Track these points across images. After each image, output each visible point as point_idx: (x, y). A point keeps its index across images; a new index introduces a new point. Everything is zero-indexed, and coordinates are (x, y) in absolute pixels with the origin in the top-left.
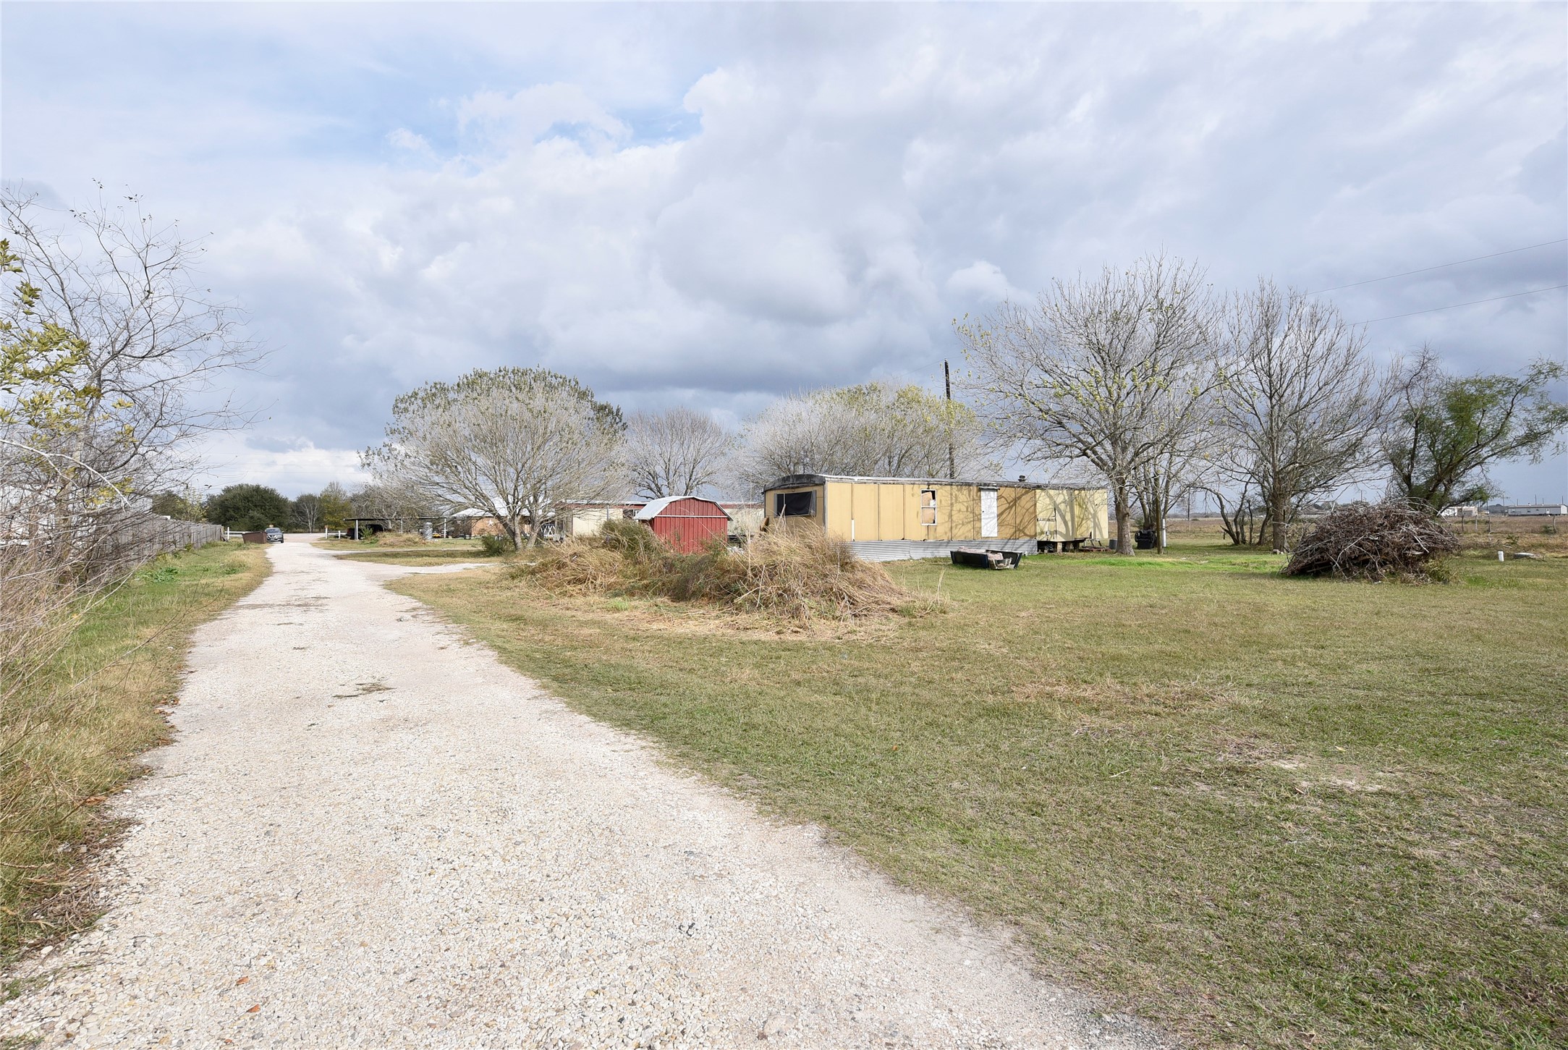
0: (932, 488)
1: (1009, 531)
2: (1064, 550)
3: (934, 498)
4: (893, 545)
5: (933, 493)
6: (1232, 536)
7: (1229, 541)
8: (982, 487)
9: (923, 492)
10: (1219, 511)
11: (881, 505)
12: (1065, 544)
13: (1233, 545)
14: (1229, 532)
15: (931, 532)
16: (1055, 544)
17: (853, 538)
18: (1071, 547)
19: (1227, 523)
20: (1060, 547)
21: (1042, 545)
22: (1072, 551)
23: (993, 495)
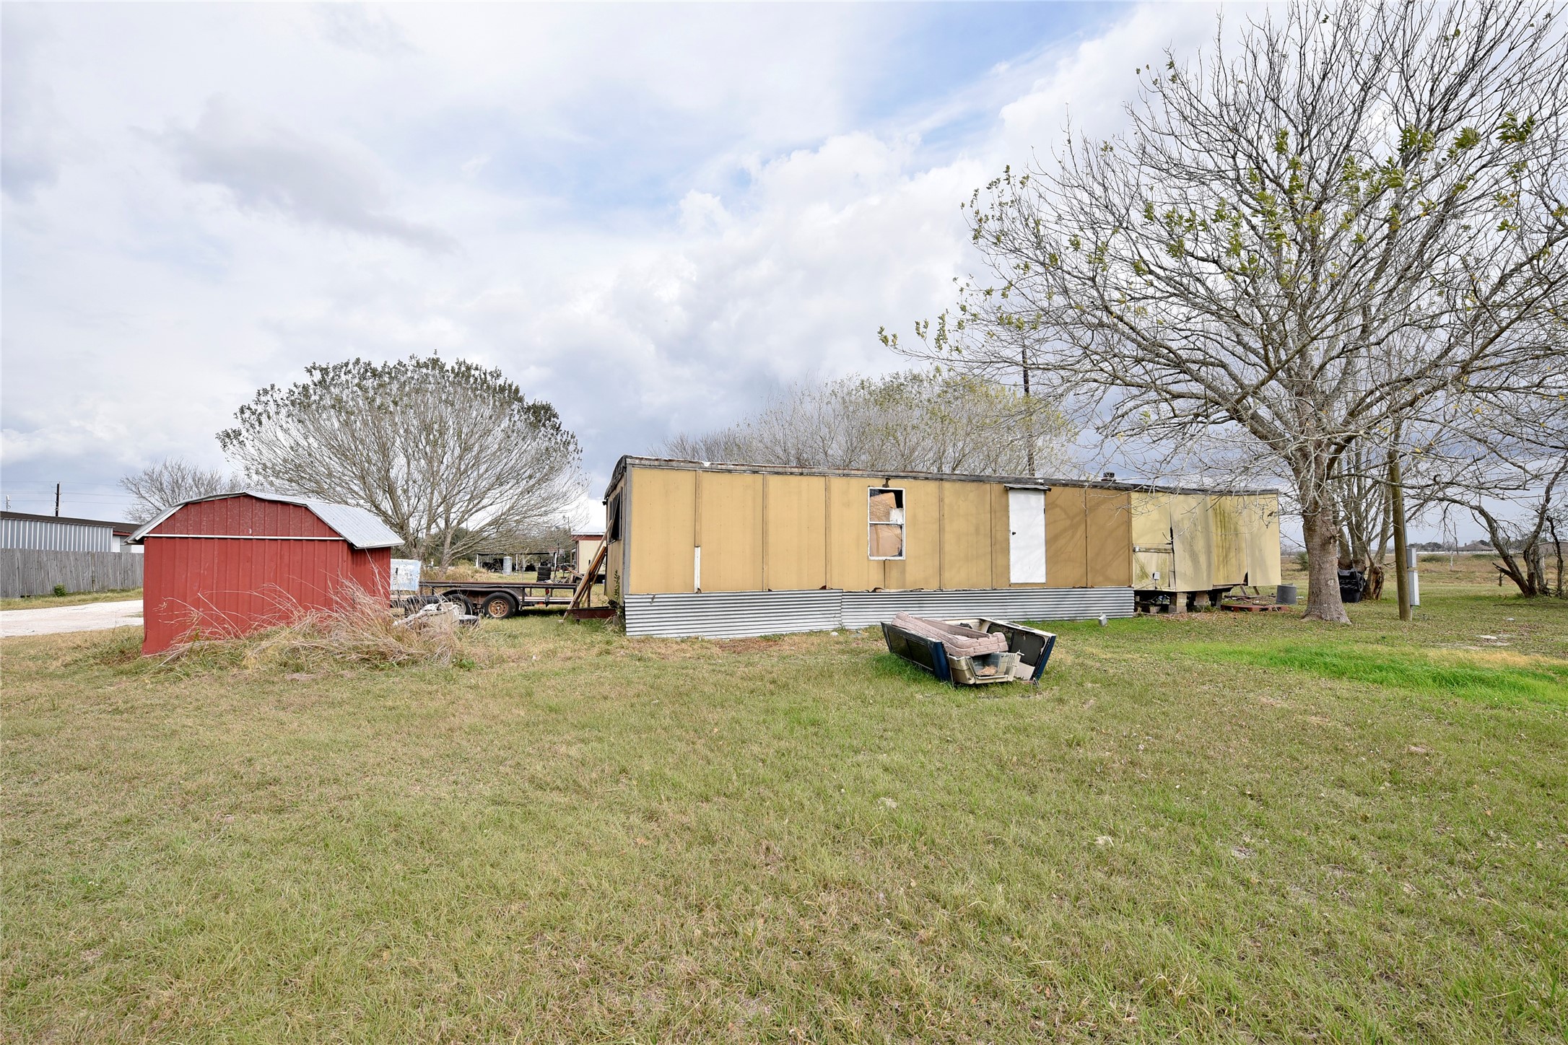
0: (894, 485)
1: (1073, 573)
2: (1190, 607)
3: (899, 504)
4: (737, 601)
5: (898, 495)
6: (1519, 581)
7: (1512, 588)
8: (1011, 486)
9: (874, 493)
10: (1487, 537)
11: (772, 514)
12: (1192, 596)
13: (1519, 597)
14: (1514, 575)
15: (894, 574)
16: (1173, 595)
17: (697, 584)
18: (1206, 602)
19: (1506, 558)
20: (1182, 601)
21: (1146, 599)
22: (1207, 610)
23: (1038, 501)
